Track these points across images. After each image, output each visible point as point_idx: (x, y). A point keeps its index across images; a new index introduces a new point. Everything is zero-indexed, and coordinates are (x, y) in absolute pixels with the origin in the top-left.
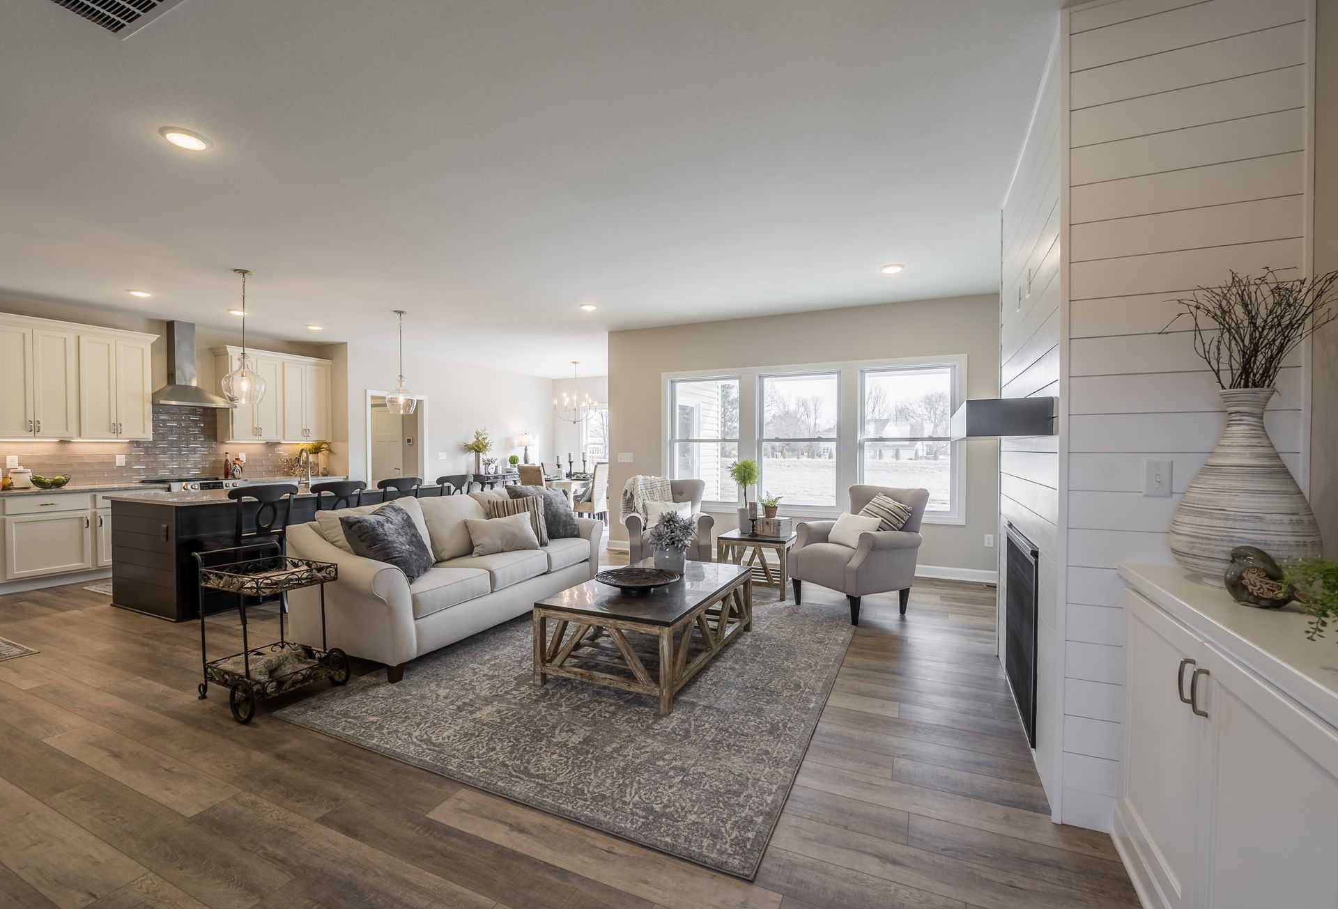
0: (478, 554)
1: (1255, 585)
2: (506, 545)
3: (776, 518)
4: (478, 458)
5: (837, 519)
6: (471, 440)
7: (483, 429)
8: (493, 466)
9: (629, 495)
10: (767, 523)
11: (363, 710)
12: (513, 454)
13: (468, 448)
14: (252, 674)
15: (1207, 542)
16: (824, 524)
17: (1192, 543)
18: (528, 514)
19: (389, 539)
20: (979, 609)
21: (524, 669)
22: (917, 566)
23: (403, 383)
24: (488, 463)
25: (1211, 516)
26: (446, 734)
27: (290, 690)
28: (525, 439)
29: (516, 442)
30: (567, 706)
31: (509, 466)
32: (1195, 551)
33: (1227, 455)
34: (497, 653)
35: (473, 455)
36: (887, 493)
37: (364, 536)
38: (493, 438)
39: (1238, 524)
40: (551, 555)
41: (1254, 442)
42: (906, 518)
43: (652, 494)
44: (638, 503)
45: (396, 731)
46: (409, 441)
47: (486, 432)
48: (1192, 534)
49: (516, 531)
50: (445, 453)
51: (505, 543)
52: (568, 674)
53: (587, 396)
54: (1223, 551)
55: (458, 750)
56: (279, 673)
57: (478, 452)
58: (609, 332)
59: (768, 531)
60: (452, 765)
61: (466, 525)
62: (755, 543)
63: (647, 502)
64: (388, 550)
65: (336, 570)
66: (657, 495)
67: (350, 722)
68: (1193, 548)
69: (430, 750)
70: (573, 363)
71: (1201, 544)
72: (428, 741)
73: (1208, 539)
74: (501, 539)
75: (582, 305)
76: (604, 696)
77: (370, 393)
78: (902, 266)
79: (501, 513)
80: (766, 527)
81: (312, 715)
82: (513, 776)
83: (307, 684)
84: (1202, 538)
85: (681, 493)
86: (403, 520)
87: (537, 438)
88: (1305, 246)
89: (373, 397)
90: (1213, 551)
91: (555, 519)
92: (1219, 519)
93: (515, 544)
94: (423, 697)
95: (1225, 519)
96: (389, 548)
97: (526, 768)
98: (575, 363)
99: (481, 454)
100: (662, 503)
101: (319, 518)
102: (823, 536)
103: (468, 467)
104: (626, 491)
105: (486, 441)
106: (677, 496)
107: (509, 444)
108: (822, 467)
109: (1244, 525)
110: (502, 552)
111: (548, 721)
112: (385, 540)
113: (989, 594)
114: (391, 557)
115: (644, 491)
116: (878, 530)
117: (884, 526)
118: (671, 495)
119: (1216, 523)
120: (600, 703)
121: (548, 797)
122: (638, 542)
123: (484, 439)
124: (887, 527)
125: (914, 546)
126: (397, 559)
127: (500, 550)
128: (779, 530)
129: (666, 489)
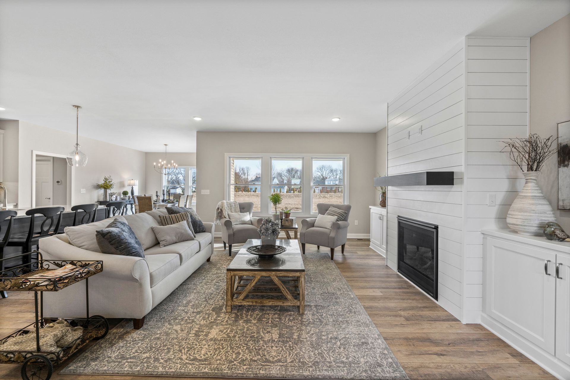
0: (164, 246)
1: (559, 234)
2: (178, 239)
3: (290, 218)
4: (106, 193)
5: (317, 218)
6: (102, 182)
7: (109, 176)
8: (114, 196)
9: (220, 210)
10: (287, 220)
11: (133, 351)
12: (125, 190)
13: (99, 187)
14: (44, 348)
15: (530, 221)
16: (311, 220)
17: (524, 221)
18: (185, 222)
19: (129, 241)
20: (363, 248)
21: (212, 305)
22: (348, 234)
23: (78, 148)
24: (111, 195)
25: (530, 212)
26: (203, 352)
27: (75, 352)
28: (132, 182)
29: (126, 183)
30: (255, 319)
31: (122, 196)
32: (525, 224)
33: (527, 193)
34: (188, 299)
35: (102, 191)
36: (334, 206)
37: (114, 241)
38: (115, 181)
39: (540, 215)
40: (200, 242)
41: (537, 188)
42: (345, 216)
43: (231, 209)
44: (225, 213)
45: (169, 359)
46: (58, 182)
47: (111, 178)
48: (523, 218)
49: (183, 231)
50: (85, 190)
51: (177, 238)
52: (247, 303)
53: (172, 162)
54: (536, 224)
55: (220, 360)
56: (62, 342)
57: (105, 189)
58: (197, 132)
59: (287, 224)
60: (225, 370)
61: (153, 229)
62: (284, 229)
63: (230, 213)
64: (129, 249)
65: (102, 265)
66: (233, 210)
67: (131, 362)
68: (524, 223)
69: (203, 364)
70: (165, 145)
71: (528, 222)
72: (195, 359)
73: (530, 220)
74: (176, 236)
75: (194, 117)
76: (266, 310)
77: (35, 153)
78: (340, 118)
79: (169, 222)
80: (286, 222)
81: (96, 365)
82: (264, 365)
83: (85, 344)
84: (528, 220)
85: (243, 208)
86: (128, 229)
87: (138, 181)
88: (528, 128)
89: (37, 156)
90: (532, 224)
91: (195, 224)
92: (533, 213)
93: (184, 239)
94: (167, 334)
95: (535, 213)
96: (129, 248)
97: (266, 359)
98: (166, 145)
99: (108, 190)
100: (236, 214)
101: (68, 232)
102: (313, 225)
103: (98, 197)
104: (218, 208)
105: (111, 183)
106: (242, 210)
107: (122, 185)
108: (252, 196)
109: (541, 215)
110: (176, 243)
111: (252, 330)
112: (127, 242)
113: (366, 243)
114: (132, 252)
115: (227, 208)
116: (336, 221)
117: (338, 219)
118: (239, 210)
119: (532, 214)
120: (268, 314)
121: (293, 371)
122: (231, 232)
123: (109, 182)
124: (339, 220)
125: (346, 227)
126: (135, 253)
127: (175, 242)
128: (292, 223)
129: (237, 207)
